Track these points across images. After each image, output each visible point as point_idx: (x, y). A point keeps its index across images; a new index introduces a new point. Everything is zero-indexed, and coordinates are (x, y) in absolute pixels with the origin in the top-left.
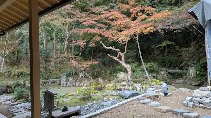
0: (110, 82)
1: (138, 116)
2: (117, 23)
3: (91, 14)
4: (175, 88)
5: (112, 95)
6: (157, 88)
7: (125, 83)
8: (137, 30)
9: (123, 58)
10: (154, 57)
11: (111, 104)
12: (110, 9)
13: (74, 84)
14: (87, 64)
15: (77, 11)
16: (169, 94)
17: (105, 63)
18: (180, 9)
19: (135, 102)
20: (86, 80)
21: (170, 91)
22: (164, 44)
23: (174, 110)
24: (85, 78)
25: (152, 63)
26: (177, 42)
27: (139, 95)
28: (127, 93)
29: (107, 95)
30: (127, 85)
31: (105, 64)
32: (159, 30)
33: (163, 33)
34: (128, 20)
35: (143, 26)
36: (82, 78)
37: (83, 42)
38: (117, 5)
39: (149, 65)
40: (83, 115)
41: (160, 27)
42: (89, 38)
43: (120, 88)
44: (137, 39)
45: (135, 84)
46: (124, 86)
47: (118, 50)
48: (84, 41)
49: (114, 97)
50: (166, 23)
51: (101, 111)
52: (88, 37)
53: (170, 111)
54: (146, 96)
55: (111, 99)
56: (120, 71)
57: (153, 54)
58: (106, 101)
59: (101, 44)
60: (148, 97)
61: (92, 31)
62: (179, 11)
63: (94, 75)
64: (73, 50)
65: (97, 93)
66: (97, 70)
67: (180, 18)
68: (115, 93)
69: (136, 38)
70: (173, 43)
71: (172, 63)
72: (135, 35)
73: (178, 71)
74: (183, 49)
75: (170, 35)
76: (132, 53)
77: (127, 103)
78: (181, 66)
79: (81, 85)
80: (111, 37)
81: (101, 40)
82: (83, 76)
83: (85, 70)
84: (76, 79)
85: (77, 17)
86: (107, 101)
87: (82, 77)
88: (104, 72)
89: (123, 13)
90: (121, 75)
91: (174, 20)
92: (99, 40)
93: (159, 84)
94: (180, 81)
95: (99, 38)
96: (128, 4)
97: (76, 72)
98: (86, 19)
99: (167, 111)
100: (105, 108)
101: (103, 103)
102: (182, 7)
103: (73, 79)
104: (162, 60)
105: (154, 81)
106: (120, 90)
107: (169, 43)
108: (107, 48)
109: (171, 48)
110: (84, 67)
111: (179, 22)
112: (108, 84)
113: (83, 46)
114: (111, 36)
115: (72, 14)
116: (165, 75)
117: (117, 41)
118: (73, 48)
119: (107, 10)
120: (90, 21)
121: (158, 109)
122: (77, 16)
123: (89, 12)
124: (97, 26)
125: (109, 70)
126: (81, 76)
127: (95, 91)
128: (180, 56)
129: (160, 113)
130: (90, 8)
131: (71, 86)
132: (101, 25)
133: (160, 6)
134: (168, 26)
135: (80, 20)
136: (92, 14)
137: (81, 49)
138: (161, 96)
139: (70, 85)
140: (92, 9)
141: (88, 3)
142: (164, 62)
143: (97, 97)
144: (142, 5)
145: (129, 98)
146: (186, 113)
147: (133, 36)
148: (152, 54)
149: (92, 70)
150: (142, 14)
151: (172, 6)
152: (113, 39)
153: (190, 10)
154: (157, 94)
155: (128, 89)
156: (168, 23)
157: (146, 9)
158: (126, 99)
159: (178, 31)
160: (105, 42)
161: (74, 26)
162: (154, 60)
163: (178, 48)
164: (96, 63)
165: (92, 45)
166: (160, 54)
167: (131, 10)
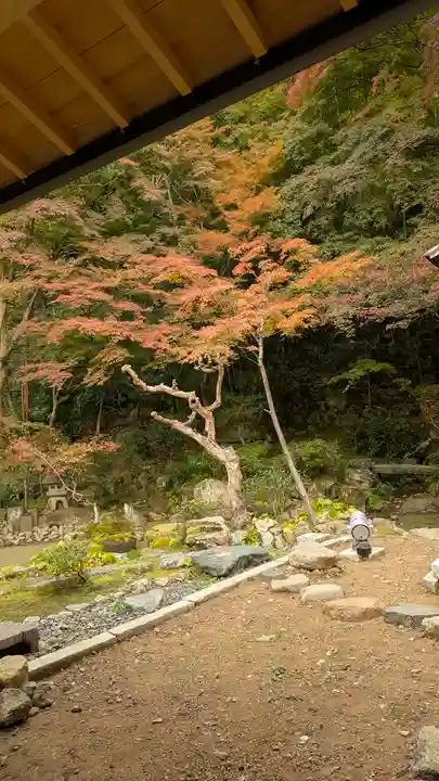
0: (167, 520)
1: (260, 639)
2: (186, 297)
3: (91, 266)
4: (396, 529)
5: (170, 568)
6: (334, 530)
7: (219, 520)
8: (255, 321)
9: (210, 427)
10: (328, 422)
11: (162, 601)
12: (162, 248)
13: (28, 533)
14: (74, 454)
15: (36, 255)
16: (375, 551)
17: (148, 448)
18: (404, 247)
19: (251, 588)
20: (76, 515)
21: (381, 541)
22: (356, 373)
23: (388, 610)
24: (72, 508)
25: (319, 442)
26: (404, 364)
27: (267, 561)
28: (225, 556)
29: (151, 568)
30: (224, 526)
31: (146, 452)
32: (339, 323)
33: (351, 332)
34: (223, 285)
35: (275, 308)
36: (57, 508)
37: (62, 370)
38: (187, 233)
39: (309, 447)
40: (49, 652)
41: (339, 312)
42: (82, 352)
43: (199, 537)
44: (258, 353)
45: (254, 519)
46: (214, 529)
47: (191, 395)
48: (63, 366)
49: (174, 574)
50: (360, 295)
51: (121, 629)
52: (80, 349)
53: (377, 613)
54: (295, 563)
55: (163, 581)
56: (206, 475)
57: (323, 408)
58: (142, 592)
59: (127, 374)
60: (300, 568)
61: (91, 326)
62: (402, 254)
63: (106, 494)
64: (25, 401)
65: (114, 561)
66: (116, 474)
67: (405, 277)
68: (181, 558)
69: (256, 348)
70: (387, 365)
71: (388, 439)
72: (251, 340)
73: (410, 466)
74: (423, 390)
75: (377, 340)
76: (248, 407)
77: (223, 592)
78: (422, 449)
79: (53, 535)
80: (168, 347)
81: (127, 361)
82: (63, 499)
83: (67, 476)
84: (34, 512)
85: (37, 277)
86: (148, 590)
87: (59, 502)
88: (143, 483)
89: (208, 262)
90: (209, 491)
91: (383, 285)
92: (121, 359)
93: (341, 515)
94: (419, 502)
95: (122, 353)
96: (227, 230)
97: (37, 488)
98: (69, 284)
99: (367, 615)
100: (135, 616)
101: (129, 601)
102: (412, 241)
103: (25, 513)
104: (354, 428)
105: (326, 506)
106: (201, 547)
107: (375, 367)
108: (151, 388)
109: (386, 387)
110: (63, 464)
111: (400, 294)
112: (156, 528)
113: (58, 385)
114: (164, 345)
115: (18, 266)
116: (366, 485)
117: (186, 360)
118: (25, 393)
119: (148, 251)
120: (87, 289)
121: (332, 609)
122: (36, 272)
123: (80, 259)
124: (112, 310)
125: (162, 472)
126: (53, 501)
127: (105, 556)
128: (416, 413)
129: (339, 622)
130: (86, 244)
131: (16, 542)
132: (128, 306)
133: (337, 237)
134: (368, 306)
135: (48, 286)
136: (95, 265)
137: (55, 396)
138: (347, 559)
139: (9, 537)
140: (93, 246)
141: (77, 223)
142: (362, 436)
143: (110, 579)
144: (276, 234)
145: (230, 573)
146: (430, 616)
147: (240, 343)
148: (318, 407)
149: (99, 476)
150: (271, 265)
151: (378, 238)
152: (173, 357)
153: (432, 250)
154: (331, 553)
155: (229, 542)
156: (367, 297)
157: (285, 248)
158: (219, 577)
159: (400, 323)
160: (143, 369)
161: (28, 310)
162: (326, 431)
163: (405, 383)
164: (112, 446)
165: (95, 378)
166: (347, 407)
167: (234, 251)
